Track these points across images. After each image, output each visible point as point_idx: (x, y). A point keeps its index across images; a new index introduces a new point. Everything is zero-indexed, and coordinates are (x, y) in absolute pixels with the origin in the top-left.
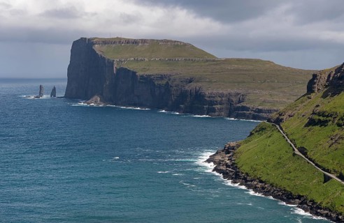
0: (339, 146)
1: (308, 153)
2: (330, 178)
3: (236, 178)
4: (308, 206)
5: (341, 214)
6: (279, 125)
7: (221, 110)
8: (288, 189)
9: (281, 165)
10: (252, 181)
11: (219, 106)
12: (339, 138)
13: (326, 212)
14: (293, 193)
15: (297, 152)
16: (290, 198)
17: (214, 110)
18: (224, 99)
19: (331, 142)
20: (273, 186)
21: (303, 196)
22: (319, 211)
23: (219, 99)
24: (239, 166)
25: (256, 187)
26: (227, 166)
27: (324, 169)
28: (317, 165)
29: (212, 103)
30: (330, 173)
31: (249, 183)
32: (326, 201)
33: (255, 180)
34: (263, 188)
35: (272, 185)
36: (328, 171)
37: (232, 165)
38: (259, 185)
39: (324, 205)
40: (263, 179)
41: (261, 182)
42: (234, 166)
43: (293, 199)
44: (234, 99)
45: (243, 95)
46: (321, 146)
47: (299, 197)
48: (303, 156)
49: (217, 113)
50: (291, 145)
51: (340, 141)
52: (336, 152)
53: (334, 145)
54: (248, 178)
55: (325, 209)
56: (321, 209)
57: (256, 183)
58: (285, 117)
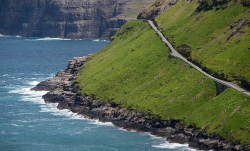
0: (243, 37)
1: (192, 53)
2: (224, 87)
3: (75, 105)
4: (186, 134)
5: (238, 143)
6: (153, 20)
7: (85, 28)
8: (155, 112)
9: (147, 76)
10: (99, 106)
11: (82, 22)
12: (244, 25)
13: (214, 141)
14: (163, 118)
15: (175, 53)
16: (158, 127)
17: (75, 29)
18: (90, 10)
19: (230, 32)
20: (132, 110)
21: (178, 121)
22: (202, 141)
23: (83, 11)
24: (81, 85)
25: (104, 115)
26: (65, 88)
27: (215, 75)
28: (204, 69)
29: (71, 18)
30: (226, 80)
31: (95, 110)
32: (215, 124)
33: (104, 104)
34: (116, 115)
35: (130, 109)
36: (222, 77)
37: (72, 86)
38: (111, 110)
39: (211, 130)
40: (117, 101)
41: (114, 105)
42: (75, 87)
43: (163, 126)
44: (107, 11)
45: (120, 4)
46: (214, 40)
47: (173, 123)
48: (185, 59)
49: (79, 34)
50: (167, 45)
51: (246, 29)
52: (237, 46)
53: (235, 36)
54: (94, 103)
55: (214, 137)
56: (206, 137)
57: (105, 108)
58: (162, 7)
